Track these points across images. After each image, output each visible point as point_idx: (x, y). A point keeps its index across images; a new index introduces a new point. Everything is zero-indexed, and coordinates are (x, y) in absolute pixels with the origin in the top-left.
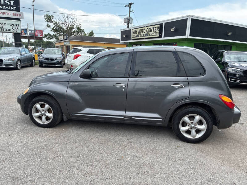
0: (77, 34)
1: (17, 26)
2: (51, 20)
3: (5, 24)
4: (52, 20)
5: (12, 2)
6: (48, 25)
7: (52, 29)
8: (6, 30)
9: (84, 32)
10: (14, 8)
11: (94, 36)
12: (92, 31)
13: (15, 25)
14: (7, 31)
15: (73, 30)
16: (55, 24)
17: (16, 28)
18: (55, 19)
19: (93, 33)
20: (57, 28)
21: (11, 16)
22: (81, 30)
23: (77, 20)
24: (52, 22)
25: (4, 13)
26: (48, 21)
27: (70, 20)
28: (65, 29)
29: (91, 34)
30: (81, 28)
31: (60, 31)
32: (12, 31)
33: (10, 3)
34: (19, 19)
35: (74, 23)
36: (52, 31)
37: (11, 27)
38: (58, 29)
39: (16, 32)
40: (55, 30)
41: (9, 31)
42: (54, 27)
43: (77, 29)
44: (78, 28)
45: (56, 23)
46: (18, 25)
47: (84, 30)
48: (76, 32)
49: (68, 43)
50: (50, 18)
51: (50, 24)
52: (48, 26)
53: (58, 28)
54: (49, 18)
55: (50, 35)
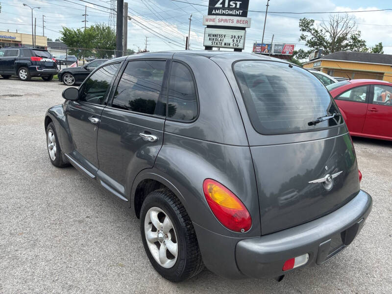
0: (351, 49)
1: (240, 39)
2: (308, 27)
3: (225, 36)
4: (311, 27)
5: (238, 3)
6: (303, 35)
7: (308, 42)
8: (225, 44)
9: (364, 45)
10: (240, 12)
11: (383, 52)
12: (380, 44)
13: (237, 37)
14: (225, 46)
15: (345, 42)
16: (314, 33)
17: (237, 41)
18: (316, 26)
19: (381, 48)
20: (316, 40)
21: (235, 24)
22: (359, 41)
23: (356, 24)
24: (310, 30)
25: (226, 21)
26: (303, 30)
27: (341, 24)
28: (330, 41)
29: (377, 49)
30: (360, 39)
31: (321, 44)
32: (231, 46)
33: (236, 4)
34: (244, 29)
35: (349, 30)
36: (307, 45)
37: (232, 40)
38: (318, 42)
39: (236, 47)
40: (312, 44)
41: (228, 46)
42: (312, 38)
43: (351, 41)
44: (354, 39)
45: (317, 31)
46: (241, 37)
47: (364, 41)
48: (349, 46)
49: (319, 64)
50: (308, 24)
51: (305, 33)
52: (303, 38)
53: (318, 40)
54: (305, 25)
55: (303, 51)
